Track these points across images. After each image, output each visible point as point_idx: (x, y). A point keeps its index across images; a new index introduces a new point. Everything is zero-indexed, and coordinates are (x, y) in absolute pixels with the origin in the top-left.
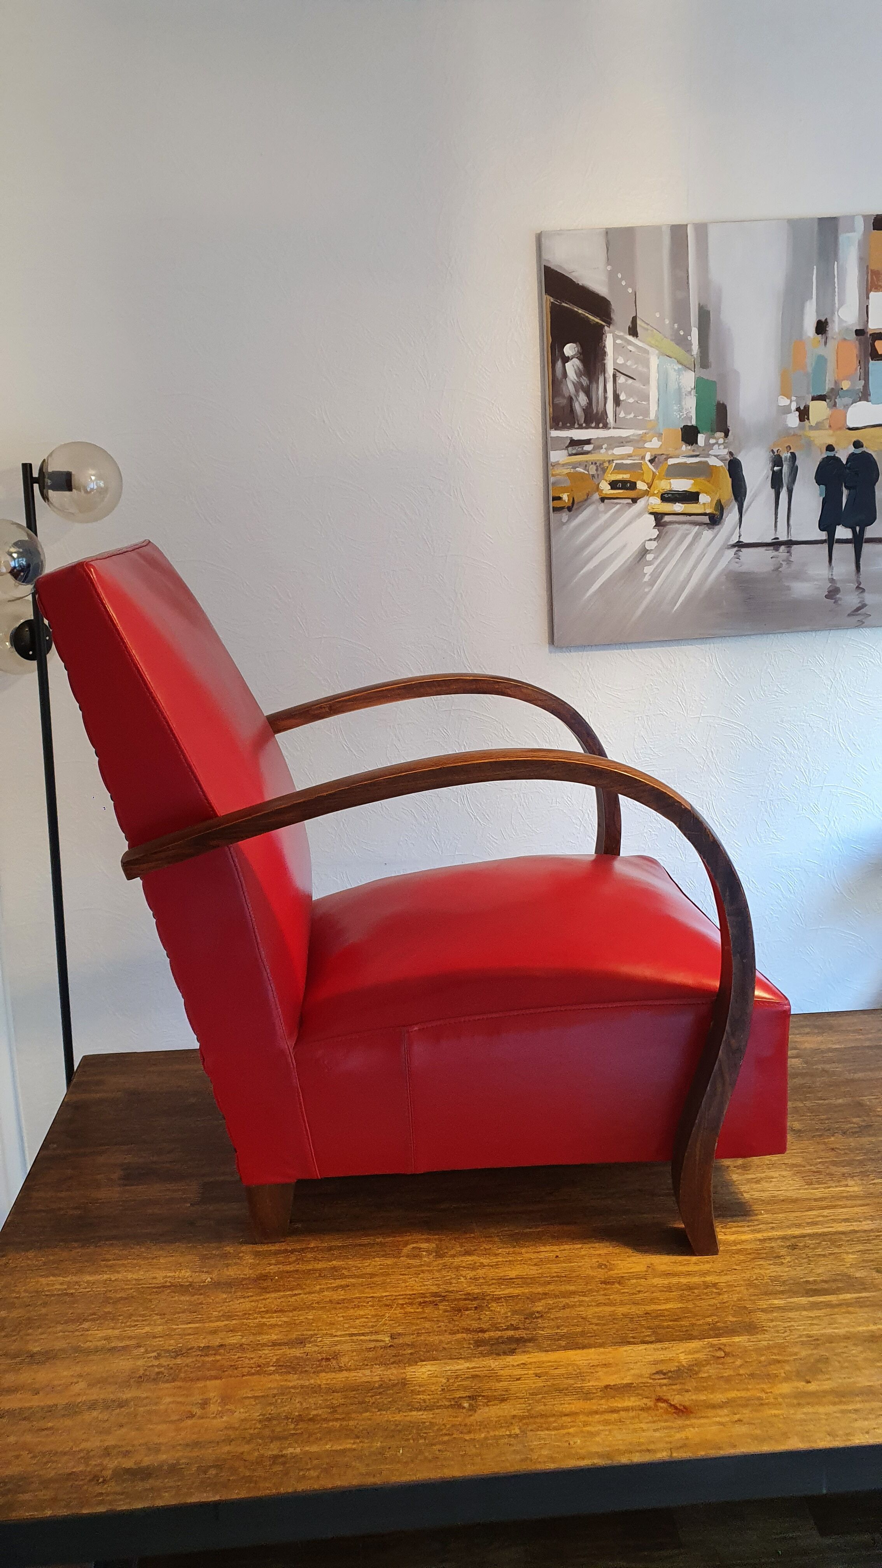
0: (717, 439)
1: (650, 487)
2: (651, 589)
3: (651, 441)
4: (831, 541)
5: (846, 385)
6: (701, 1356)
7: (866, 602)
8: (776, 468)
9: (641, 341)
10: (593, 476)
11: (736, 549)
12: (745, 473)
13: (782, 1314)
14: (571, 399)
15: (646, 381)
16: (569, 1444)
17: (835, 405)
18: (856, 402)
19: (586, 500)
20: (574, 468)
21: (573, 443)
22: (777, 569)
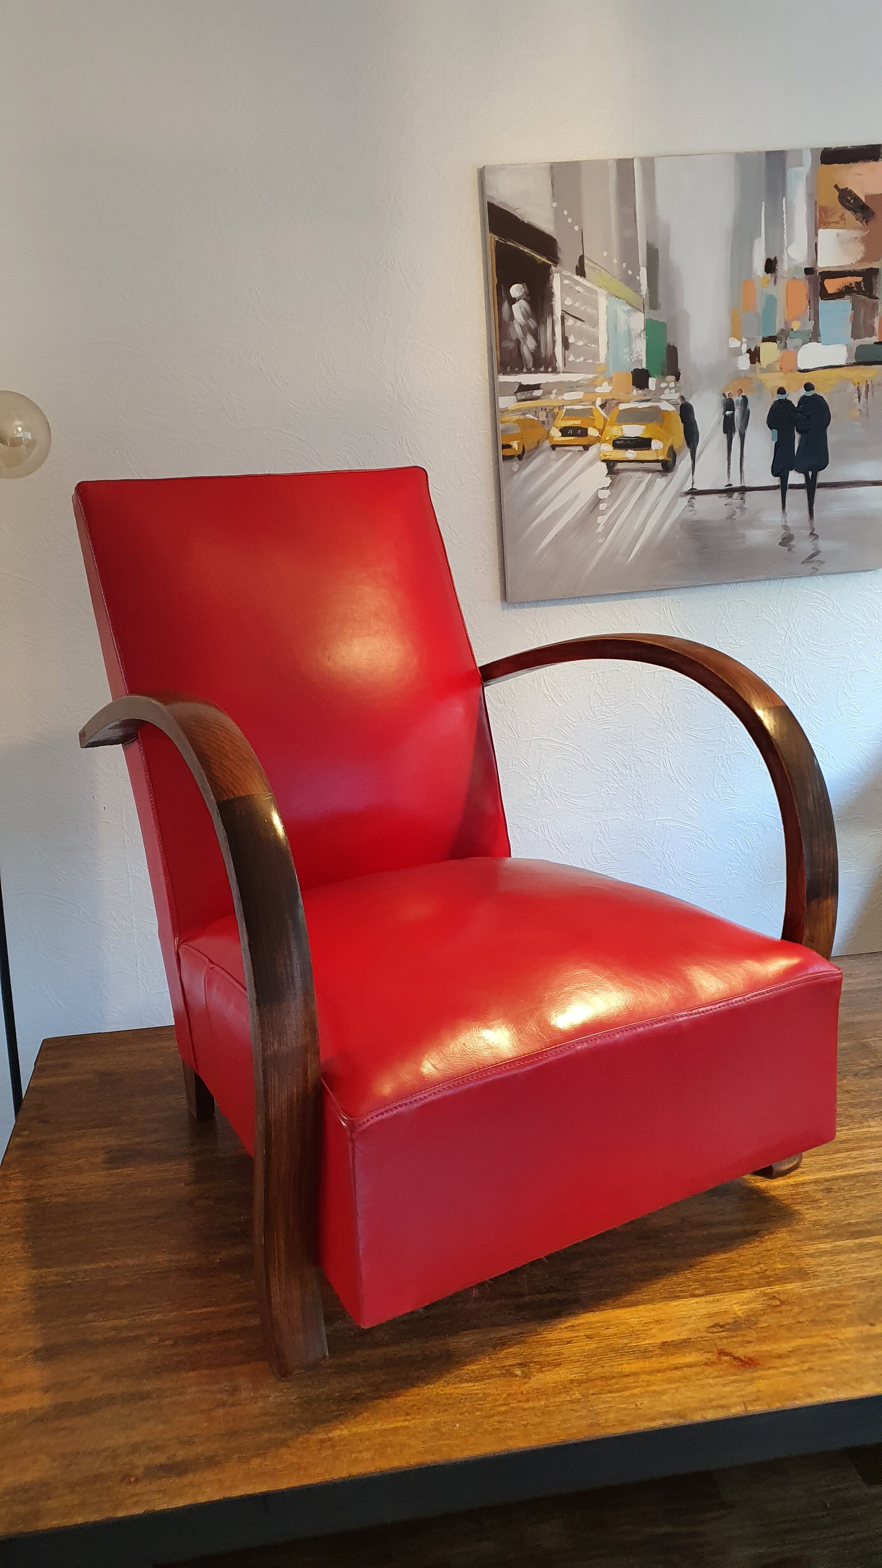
0: (669, 383)
1: (601, 434)
2: (605, 540)
3: (601, 386)
4: (784, 487)
5: (796, 326)
6: (756, 1306)
7: (821, 549)
8: (728, 413)
9: (589, 281)
10: (543, 422)
11: (690, 496)
12: (697, 418)
13: (831, 1258)
14: (518, 342)
15: (595, 323)
16: (636, 1405)
17: (785, 347)
18: (806, 343)
19: (537, 448)
20: (524, 414)
21: (523, 388)
22: (731, 517)
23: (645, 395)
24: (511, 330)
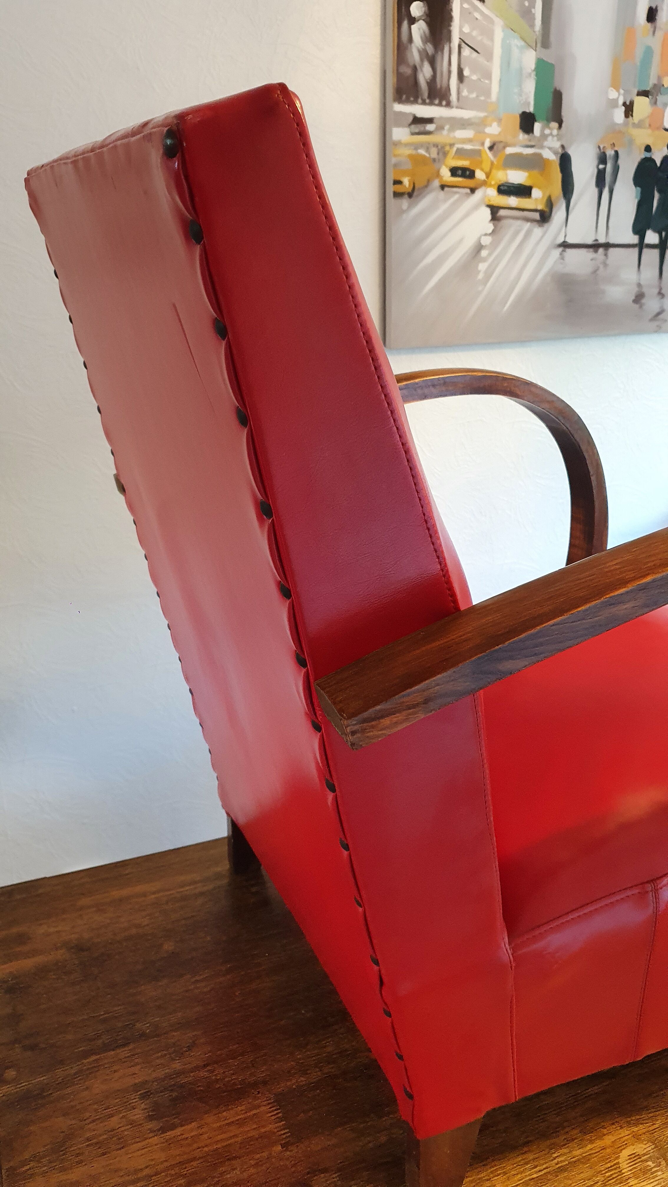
0: (552, 130)
1: (488, 177)
2: (484, 288)
3: (491, 126)
4: (641, 246)
5: (666, 82)
7: (665, 308)
8: (601, 167)
9: (488, 8)
10: (434, 160)
11: (561, 249)
14: (415, 69)
15: (489, 57)
17: (655, 103)
19: (426, 186)
20: (416, 149)
21: (417, 121)
22: (595, 272)
23: (530, 141)
24: (409, 55)
